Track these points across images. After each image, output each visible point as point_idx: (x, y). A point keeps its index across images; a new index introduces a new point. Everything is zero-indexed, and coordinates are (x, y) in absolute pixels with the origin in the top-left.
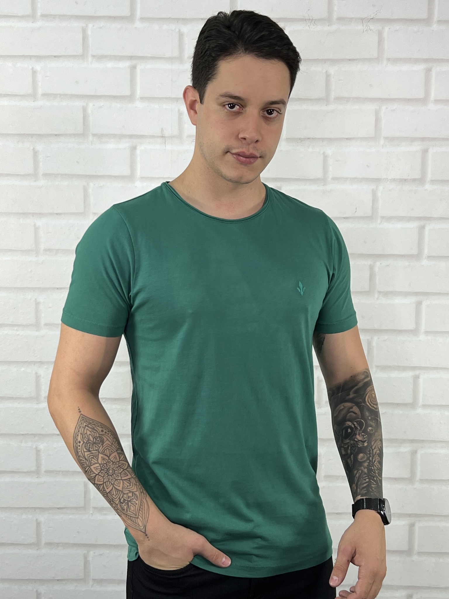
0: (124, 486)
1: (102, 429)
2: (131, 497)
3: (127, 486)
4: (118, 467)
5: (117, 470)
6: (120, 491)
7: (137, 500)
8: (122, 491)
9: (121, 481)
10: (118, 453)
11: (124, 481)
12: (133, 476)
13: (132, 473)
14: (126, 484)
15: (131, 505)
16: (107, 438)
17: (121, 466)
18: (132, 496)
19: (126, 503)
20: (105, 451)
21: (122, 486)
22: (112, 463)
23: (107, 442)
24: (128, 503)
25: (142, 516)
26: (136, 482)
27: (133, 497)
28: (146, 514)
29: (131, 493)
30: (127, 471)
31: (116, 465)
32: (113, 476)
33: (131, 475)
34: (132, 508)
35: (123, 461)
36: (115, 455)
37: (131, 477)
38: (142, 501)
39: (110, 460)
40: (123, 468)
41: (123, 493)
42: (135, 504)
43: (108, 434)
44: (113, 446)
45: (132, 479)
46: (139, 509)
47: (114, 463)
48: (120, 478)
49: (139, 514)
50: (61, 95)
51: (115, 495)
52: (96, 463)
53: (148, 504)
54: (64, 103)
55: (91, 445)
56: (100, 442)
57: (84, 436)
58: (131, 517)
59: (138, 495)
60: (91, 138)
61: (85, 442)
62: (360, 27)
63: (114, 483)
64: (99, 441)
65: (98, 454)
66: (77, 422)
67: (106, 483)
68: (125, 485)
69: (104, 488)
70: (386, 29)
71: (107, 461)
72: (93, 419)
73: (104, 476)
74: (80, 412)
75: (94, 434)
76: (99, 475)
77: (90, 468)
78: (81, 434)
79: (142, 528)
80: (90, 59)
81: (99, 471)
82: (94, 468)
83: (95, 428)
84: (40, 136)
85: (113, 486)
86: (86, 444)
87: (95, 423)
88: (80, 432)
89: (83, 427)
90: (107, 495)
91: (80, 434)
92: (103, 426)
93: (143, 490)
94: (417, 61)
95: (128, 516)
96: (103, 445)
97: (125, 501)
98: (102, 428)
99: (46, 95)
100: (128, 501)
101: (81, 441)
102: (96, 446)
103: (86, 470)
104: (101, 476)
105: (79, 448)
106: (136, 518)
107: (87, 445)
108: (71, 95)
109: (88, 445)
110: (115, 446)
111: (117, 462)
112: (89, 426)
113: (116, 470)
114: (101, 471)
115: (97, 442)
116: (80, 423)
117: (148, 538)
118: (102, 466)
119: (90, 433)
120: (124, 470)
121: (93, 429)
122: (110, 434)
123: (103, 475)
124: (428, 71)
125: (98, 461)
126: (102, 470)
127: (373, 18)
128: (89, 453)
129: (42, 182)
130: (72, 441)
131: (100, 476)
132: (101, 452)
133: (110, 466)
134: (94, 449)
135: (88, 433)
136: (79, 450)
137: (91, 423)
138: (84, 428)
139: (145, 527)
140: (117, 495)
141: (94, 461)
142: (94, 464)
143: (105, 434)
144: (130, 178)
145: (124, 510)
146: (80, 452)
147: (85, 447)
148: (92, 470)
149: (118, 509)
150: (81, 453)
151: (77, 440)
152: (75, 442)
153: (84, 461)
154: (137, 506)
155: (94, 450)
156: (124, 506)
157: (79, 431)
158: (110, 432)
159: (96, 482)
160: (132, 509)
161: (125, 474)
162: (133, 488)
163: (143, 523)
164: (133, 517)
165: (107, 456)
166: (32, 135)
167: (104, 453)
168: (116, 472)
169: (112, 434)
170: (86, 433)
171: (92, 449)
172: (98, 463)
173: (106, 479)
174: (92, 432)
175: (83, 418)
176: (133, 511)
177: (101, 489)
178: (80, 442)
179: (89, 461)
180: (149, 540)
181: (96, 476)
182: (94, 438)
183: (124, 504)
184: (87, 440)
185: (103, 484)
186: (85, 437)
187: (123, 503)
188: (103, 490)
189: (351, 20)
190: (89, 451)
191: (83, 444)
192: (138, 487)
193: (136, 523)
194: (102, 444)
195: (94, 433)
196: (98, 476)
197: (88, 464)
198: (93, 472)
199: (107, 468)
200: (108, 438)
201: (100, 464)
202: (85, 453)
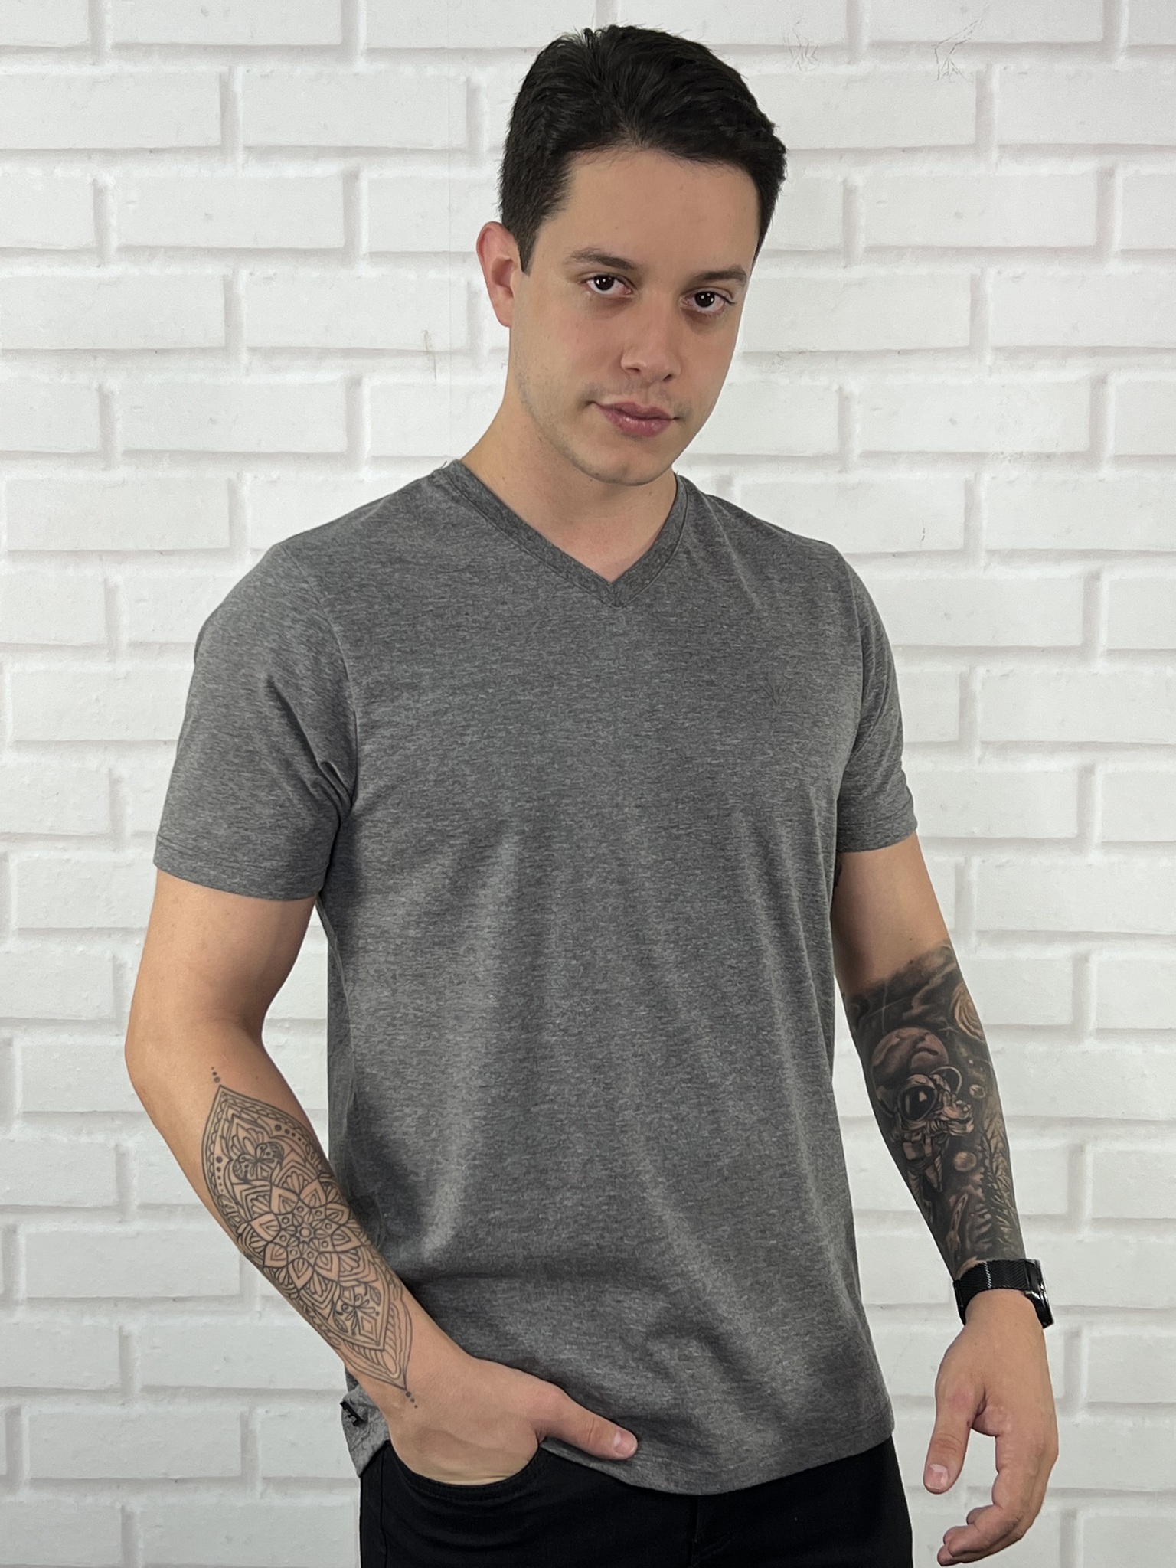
0: (342, 1269)
1: (276, 1123)
2: (360, 1295)
3: (349, 1269)
4: (322, 1220)
5: (320, 1228)
6: (333, 1281)
7: (378, 1304)
8: (338, 1283)
9: (334, 1256)
10: (321, 1183)
11: (341, 1255)
12: (363, 1240)
13: (361, 1235)
14: (348, 1262)
15: (362, 1318)
16: (290, 1146)
17: (333, 1216)
18: (366, 1294)
19: (351, 1312)
20: (289, 1180)
21: (337, 1269)
22: (306, 1210)
23: (293, 1156)
24: (355, 1313)
25: (395, 1344)
26: (373, 1257)
27: (368, 1297)
28: (403, 1339)
29: (363, 1286)
30: (349, 1228)
31: (319, 1213)
32: (311, 1244)
33: (359, 1240)
34: (367, 1326)
35: (335, 1202)
36: (316, 1190)
37: (359, 1244)
38: (391, 1306)
39: (302, 1201)
40: (336, 1223)
41: (341, 1286)
42: (374, 1315)
43: (294, 1135)
44: (308, 1165)
45: (362, 1249)
46: (387, 1328)
47: (314, 1211)
48: (330, 1248)
49: (387, 1340)
50: (167, 249)
51: (320, 1293)
52: (267, 1213)
53: (407, 1313)
54: (176, 270)
55: (250, 1165)
56: (274, 1156)
57: (230, 1144)
58: (364, 1348)
59: (382, 1292)
60: (245, 357)
61: (235, 1157)
62: (931, 66)
63: (315, 1263)
64: (272, 1153)
65: (268, 1188)
66: (211, 1106)
67: (296, 1263)
68: (345, 1265)
69: (289, 1277)
70: (998, 69)
71: (293, 1205)
72: (252, 1096)
73: (288, 1246)
74: (217, 1080)
75: (256, 1137)
76: (276, 1244)
77: (249, 1227)
78: (222, 1137)
79: (396, 1375)
80: (241, 156)
81: (274, 1233)
82: (261, 1225)
83: (259, 1121)
84: (116, 355)
85: (314, 1271)
86: (237, 1163)
87: (259, 1108)
88: (219, 1133)
89: (226, 1120)
90: (299, 1295)
91: (218, 1139)
92: (279, 1116)
93: (391, 1275)
94: (1074, 151)
95: (356, 1348)
96: (281, 1164)
97: (346, 1309)
98: (277, 1119)
99: (129, 250)
100: (355, 1307)
101: (223, 1157)
102: (264, 1167)
103: (240, 1231)
104: (282, 1246)
105: (217, 1174)
106: (380, 1350)
107: (241, 1167)
108: (195, 248)
109: (243, 1165)
110: (312, 1165)
111: (321, 1206)
112: (244, 1115)
113: (319, 1226)
114: (279, 1232)
115: (265, 1157)
116: (219, 1110)
117: (413, 1400)
118: (283, 1219)
119: (245, 1134)
120: (341, 1225)
121: (254, 1122)
122: (297, 1136)
123: (284, 1244)
124: (1106, 176)
125: (270, 1207)
126: (281, 1229)
127: (961, 43)
128: (246, 1187)
129: (122, 472)
130: (196, 1157)
131: (277, 1247)
132: (276, 1183)
133: (303, 1218)
134: (260, 1177)
135: (242, 1134)
136: (218, 1181)
137: (246, 1109)
138: (231, 1122)
139: (403, 1372)
140: (325, 1294)
141: (261, 1209)
142: (261, 1215)
143: (285, 1135)
144: (347, 458)
145: (347, 1332)
146: (221, 1185)
147: (234, 1171)
148: (255, 1231)
149: (330, 1331)
150: (223, 1187)
151: (212, 1153)
152: (208, 1159)
153: (232, 1207)
154: (379, 1319)
155: (258, 1179)
156: (346, 1320)
157: (216, 1132)
158: (298, 1130)
159: (268, 1263)
160: (366, 1329)
161: (344, 1238)
162: (366, 1272)
163: (397, 1362)
164: (370, 1349)
165: (293, 1192)
166: (94, 353)
167: (285, 1185)
168: (319, 1232)
169: (303, 1136)
170: (236, 1135)
171: (252, 1175)
172: (271, 1212)
173: (294, 1253)
174: (250, 1131)
175: (225, 1096)
176: (368, 1332)
177: (281, 1280)
178: (219, 1160)
179: (245, 1207)
180: (416, 1407)
181: (266, 1246)
182: (258, 1145)
183: (345, 1315)
184: (239, 1153)
185: (287, 1266)
186: (233, 1145)
187: (341, 1314)
188: (286, 1282)
189: (906, 47)
190: (245, 1181)
191: (228, 1163)
192: (378, 1269)
193: (379, 1364)
194: (278, 1162)
195: (257, 1133)
196: (271, 1245)
197: (243, 1215)
198: (259, 1236)
199: (296, 1223)
200: (293, 1145)
201: (276, 1215)
202: (236, 1187)
